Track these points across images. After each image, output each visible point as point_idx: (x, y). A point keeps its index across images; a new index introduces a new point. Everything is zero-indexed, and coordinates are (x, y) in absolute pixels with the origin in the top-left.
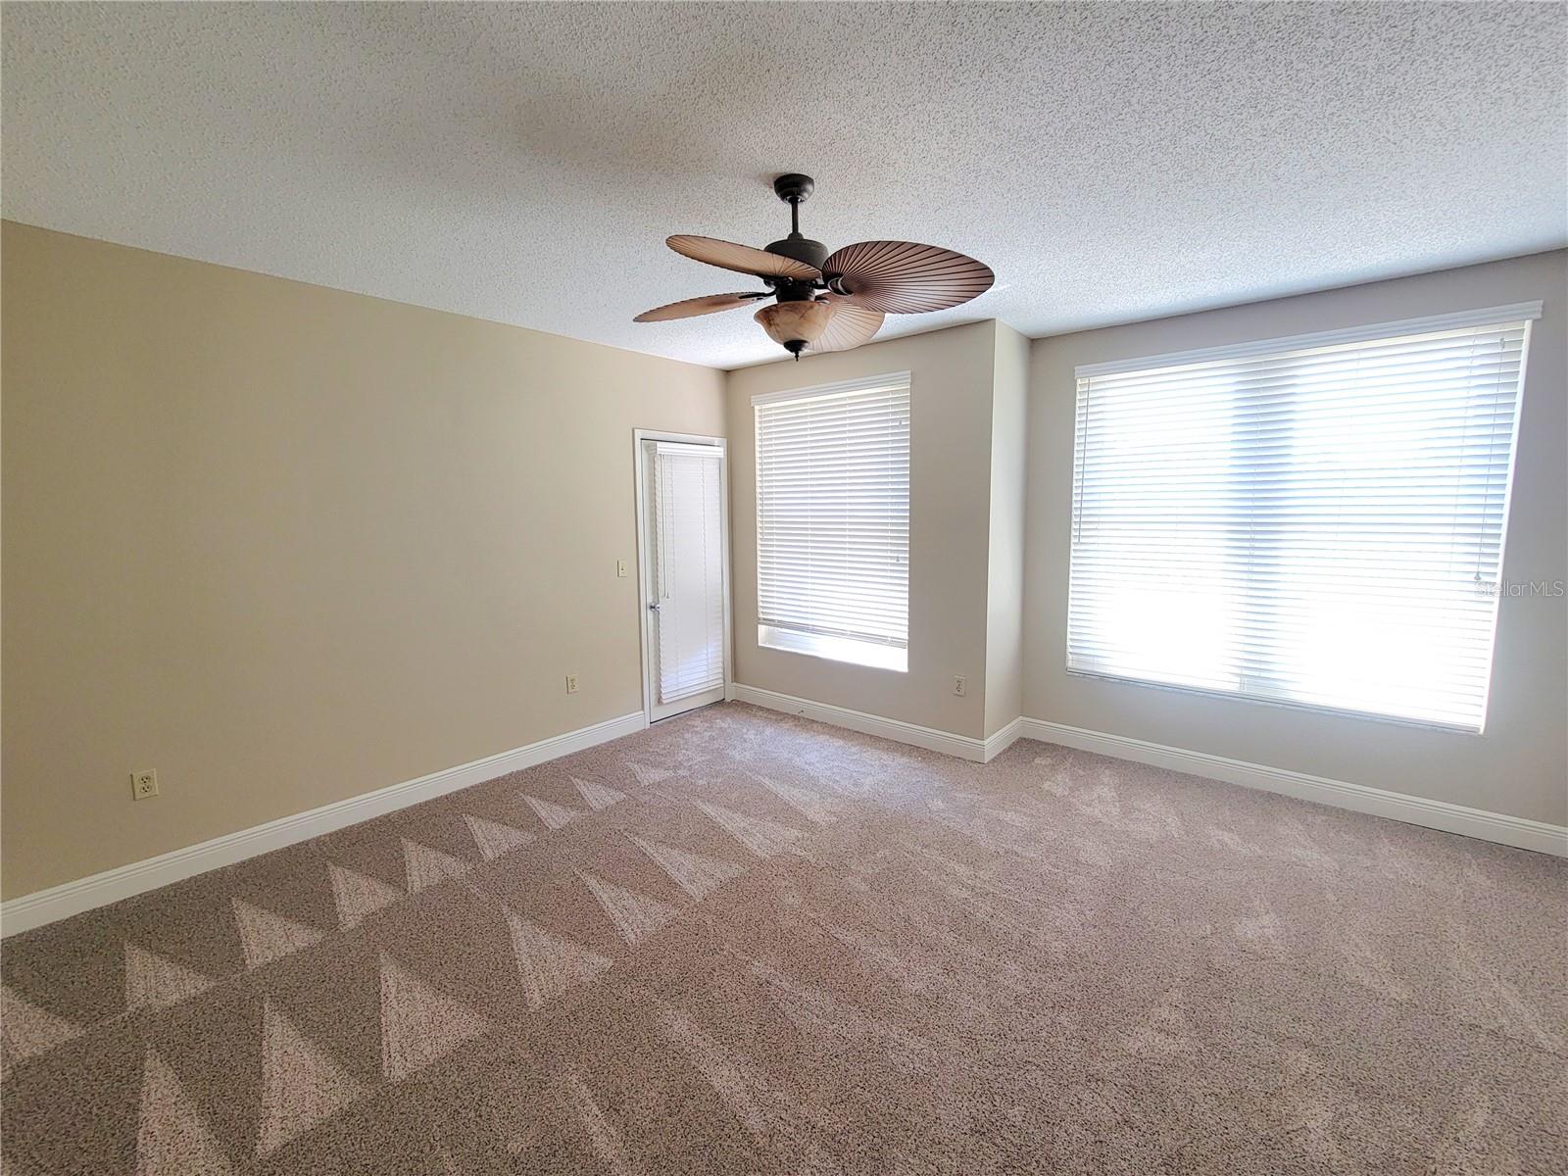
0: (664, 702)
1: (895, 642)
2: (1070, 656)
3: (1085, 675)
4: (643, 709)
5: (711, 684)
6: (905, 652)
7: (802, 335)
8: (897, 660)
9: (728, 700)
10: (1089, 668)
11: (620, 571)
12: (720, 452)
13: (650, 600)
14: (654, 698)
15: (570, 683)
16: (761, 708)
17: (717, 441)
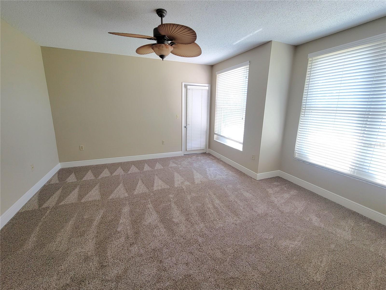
0: (187, 150)
1: (240, 143)
2: (297, 154)
3: (299, 160)
4: (182, 151)
5: (201, 148)
6: (242, 145)
7: (161, 53)
8: (240, 148)
9: (207, 153)
10: (301, 158)
11: (177, 118)
12: (207, 88)
13: (185, 125)
14: (185, 149)
15: (163, 142)
16: (213, 156)
17: (207, 85)
